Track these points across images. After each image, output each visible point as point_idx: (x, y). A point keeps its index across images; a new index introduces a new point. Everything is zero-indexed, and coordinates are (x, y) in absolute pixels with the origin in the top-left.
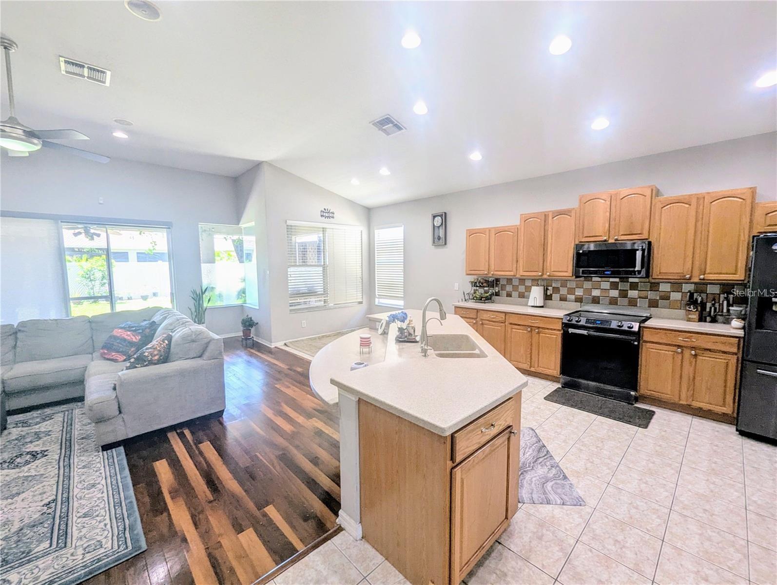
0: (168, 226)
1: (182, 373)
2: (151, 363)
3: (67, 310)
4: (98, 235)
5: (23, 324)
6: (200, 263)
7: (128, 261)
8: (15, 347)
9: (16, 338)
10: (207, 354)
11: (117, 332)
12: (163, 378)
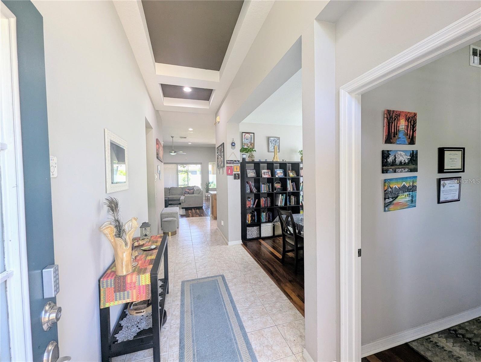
0: (201, 164)
1: (195, 196)
2: (190, 194)
3: (178, 186)
4: (186, 167)
5: (171, 188)
6: (209, 174)
7: (196, 174)
8: (170, 192)
9: (170, 191)
10: (200, 194)
11: (187, 190)
12: (192, 197)
